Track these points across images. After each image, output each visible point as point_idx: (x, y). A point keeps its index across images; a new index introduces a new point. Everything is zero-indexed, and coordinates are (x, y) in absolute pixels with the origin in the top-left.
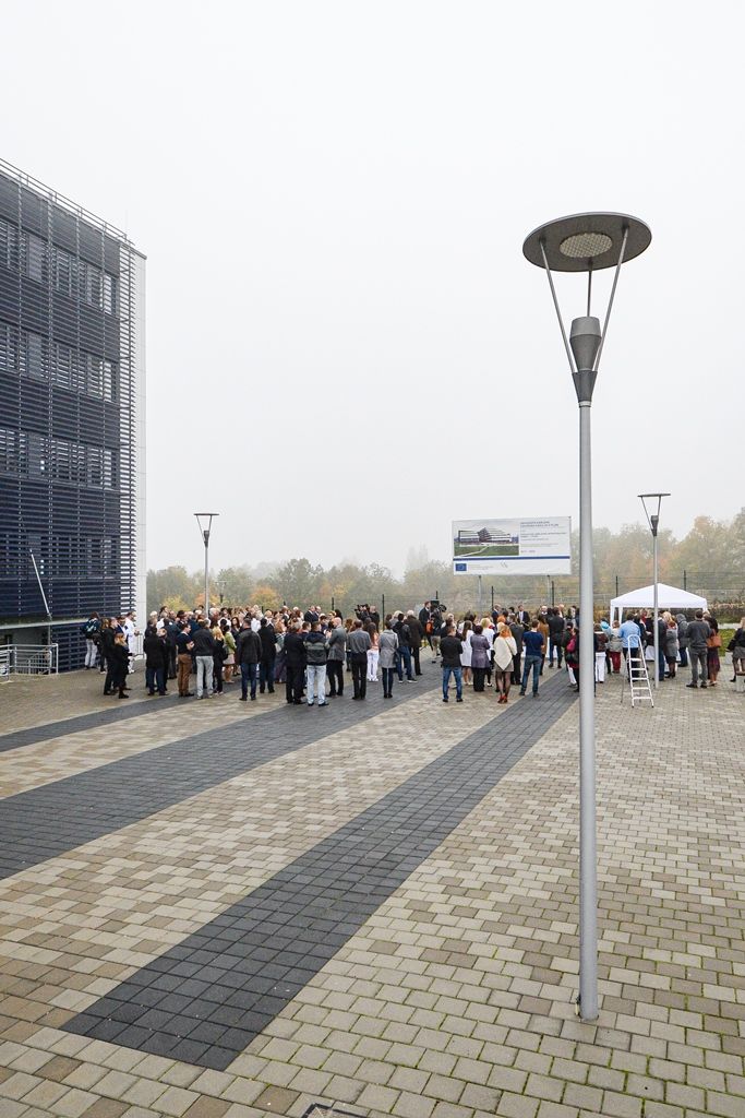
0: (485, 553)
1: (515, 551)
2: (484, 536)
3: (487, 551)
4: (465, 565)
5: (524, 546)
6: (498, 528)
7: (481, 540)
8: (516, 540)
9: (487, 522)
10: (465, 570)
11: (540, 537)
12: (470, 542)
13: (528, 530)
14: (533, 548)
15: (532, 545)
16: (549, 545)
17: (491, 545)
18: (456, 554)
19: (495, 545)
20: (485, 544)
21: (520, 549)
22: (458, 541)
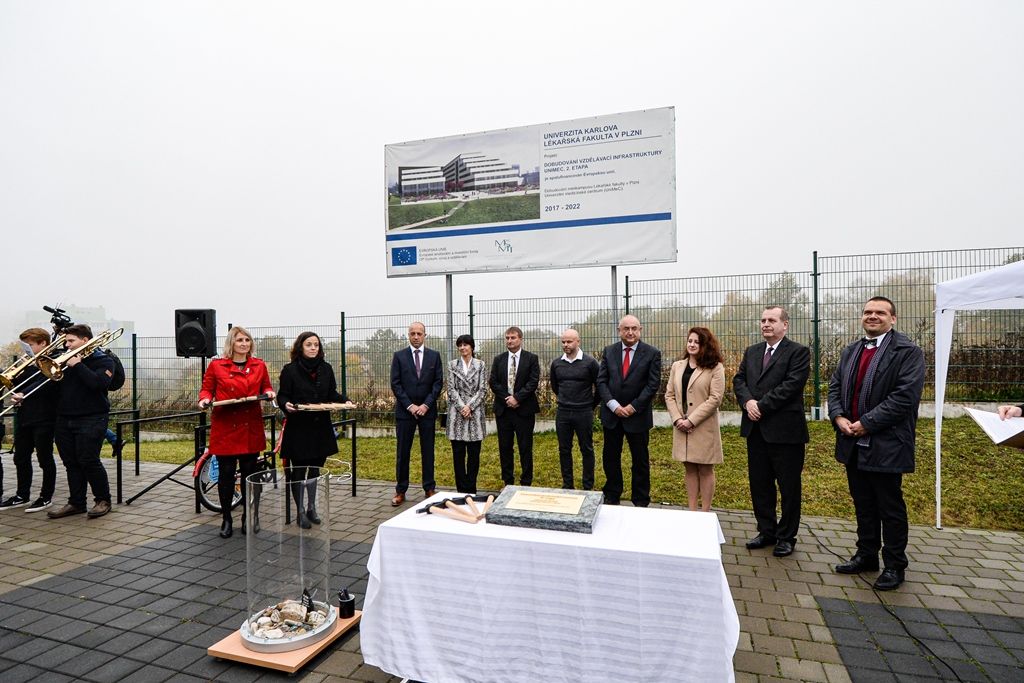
0: (457, 218)
1: (531, 207)
2: (457, 177)
3: (465, 213)
4: (413, 250)
5: (550, 193)
6: (490, 153)
7: (451, 187)
8: (533, 179)
9: (464, 140)
10: (413, 262)
11: (593, 167)
12: (424, 191)
13: (564, 153)
14: (572, 200)
15: (574, 191)
16: (616, 187)
17: (473, 196)
18: (392, 224)
19: (483, 195)
20: (459, 196)
21: (544, 203)
22: (397, 192)
